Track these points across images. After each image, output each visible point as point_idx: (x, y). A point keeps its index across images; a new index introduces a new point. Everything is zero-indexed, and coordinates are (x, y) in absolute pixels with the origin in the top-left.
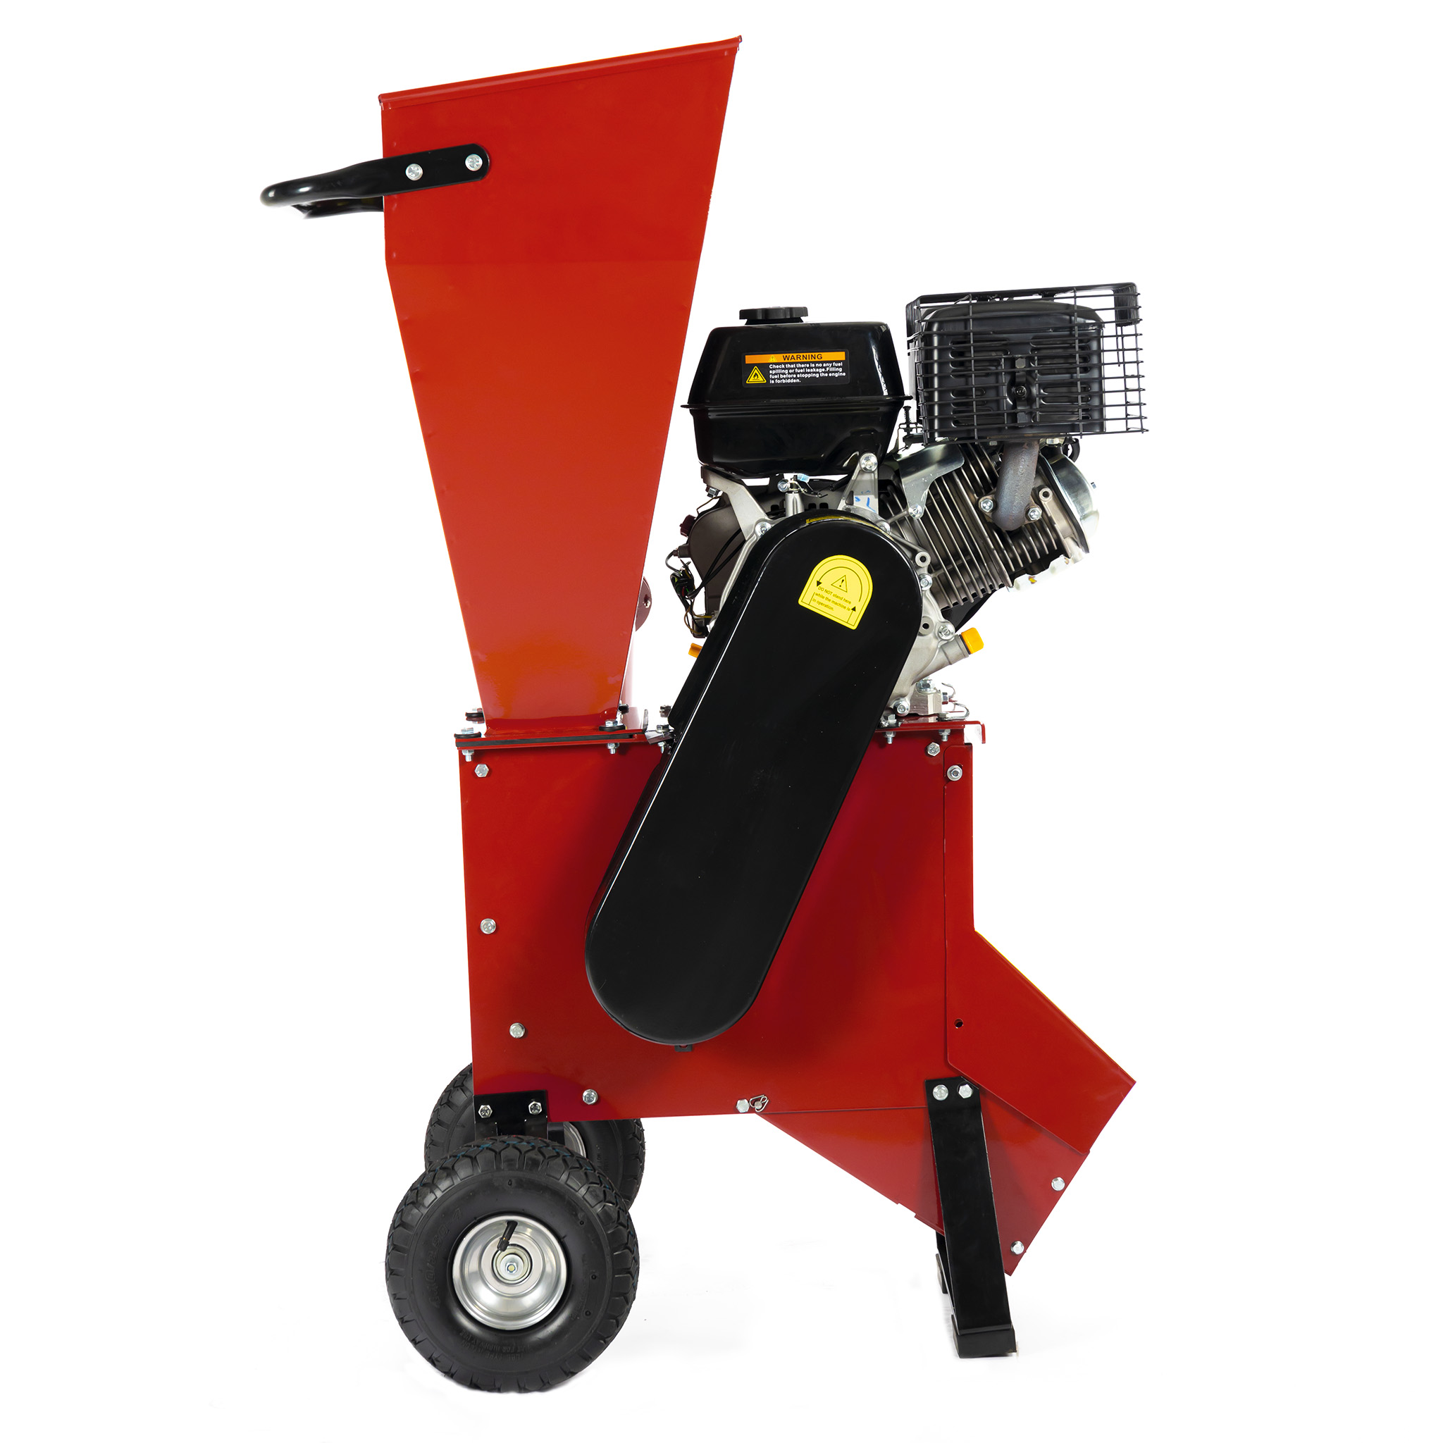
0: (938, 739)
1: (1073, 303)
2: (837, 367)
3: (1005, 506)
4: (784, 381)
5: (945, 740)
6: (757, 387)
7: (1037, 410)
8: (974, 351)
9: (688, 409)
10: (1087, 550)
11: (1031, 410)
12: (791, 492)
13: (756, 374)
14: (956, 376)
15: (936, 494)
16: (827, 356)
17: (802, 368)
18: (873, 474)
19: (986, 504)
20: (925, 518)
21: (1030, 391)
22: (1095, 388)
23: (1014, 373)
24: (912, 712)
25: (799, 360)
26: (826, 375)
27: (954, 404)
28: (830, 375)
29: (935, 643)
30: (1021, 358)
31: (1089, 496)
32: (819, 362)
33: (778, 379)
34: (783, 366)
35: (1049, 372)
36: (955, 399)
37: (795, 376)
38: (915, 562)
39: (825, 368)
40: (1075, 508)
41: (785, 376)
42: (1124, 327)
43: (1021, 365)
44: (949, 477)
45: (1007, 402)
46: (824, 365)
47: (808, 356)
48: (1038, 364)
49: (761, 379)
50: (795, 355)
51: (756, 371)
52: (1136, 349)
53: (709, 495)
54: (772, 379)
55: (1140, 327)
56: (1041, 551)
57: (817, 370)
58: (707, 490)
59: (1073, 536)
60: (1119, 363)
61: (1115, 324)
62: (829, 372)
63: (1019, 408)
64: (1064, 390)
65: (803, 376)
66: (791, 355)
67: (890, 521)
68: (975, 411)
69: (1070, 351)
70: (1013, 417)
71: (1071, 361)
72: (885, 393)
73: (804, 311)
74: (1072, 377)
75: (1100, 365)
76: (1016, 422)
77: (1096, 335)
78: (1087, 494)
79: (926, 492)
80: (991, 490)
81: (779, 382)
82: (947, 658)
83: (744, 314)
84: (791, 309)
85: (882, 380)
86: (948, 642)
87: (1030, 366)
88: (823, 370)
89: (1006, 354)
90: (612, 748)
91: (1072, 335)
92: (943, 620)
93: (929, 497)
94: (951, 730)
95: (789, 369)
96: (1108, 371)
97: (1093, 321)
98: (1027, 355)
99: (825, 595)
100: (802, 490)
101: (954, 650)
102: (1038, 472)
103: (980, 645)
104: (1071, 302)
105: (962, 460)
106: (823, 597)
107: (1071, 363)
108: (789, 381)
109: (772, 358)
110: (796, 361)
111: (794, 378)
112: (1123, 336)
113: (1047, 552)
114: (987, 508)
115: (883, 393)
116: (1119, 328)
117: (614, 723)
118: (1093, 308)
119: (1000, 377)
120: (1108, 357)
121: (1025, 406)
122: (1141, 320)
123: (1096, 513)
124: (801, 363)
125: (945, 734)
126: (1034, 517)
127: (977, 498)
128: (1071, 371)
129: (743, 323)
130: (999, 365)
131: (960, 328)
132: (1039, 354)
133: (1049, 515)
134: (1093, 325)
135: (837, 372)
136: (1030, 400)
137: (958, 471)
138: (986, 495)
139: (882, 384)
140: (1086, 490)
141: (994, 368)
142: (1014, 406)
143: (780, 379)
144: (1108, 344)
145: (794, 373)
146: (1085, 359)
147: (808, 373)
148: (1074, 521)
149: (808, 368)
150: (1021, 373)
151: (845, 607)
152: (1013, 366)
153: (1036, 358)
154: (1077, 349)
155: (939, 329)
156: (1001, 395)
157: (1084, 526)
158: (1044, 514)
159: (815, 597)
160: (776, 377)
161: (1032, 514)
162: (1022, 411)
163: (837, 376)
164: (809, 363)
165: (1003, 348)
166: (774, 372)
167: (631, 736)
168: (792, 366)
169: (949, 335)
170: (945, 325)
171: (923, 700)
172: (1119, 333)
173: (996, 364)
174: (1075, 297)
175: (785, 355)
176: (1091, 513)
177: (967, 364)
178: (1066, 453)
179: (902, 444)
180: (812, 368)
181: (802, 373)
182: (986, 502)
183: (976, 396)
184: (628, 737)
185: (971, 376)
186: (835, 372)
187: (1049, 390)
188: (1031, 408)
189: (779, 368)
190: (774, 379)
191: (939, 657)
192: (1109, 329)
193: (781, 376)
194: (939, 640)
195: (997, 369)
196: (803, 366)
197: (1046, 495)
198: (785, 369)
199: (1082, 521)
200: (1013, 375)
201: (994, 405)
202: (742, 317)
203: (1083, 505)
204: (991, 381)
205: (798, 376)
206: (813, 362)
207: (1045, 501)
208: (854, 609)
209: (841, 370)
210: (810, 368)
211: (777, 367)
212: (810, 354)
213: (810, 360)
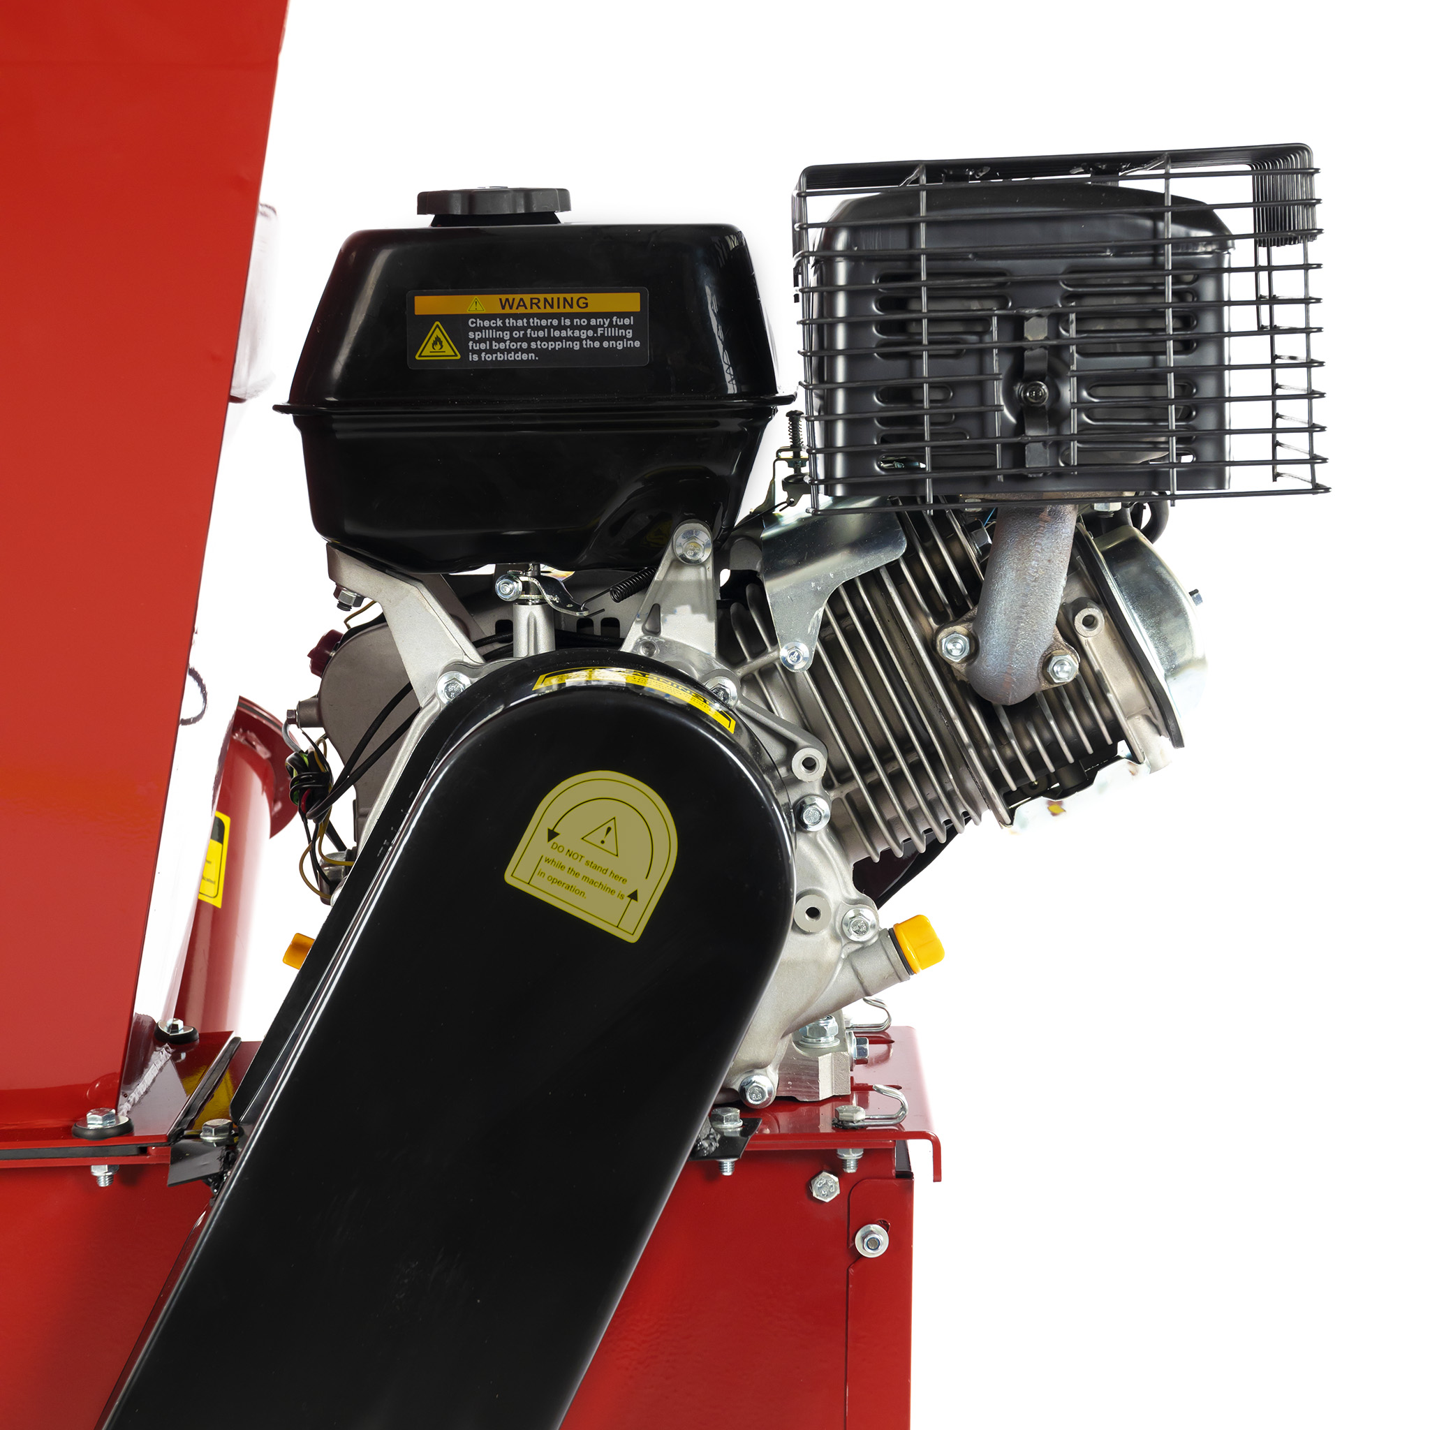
0: (837, 1167)
1: (1161, 190)
2: (620, 327)
3: (996, 651)
4: (500, 357)
5: (851, 1169)
6: (439, 370)
7: (1072, 437)
8: (929, 298)
9: (291, 416)
10: (1178, 741)
11: (1058, 438)
12: (525, 602)
13: (438, 339)
14: (884, 356)
15: (842, 616)
16: (599, 301)
17: (541, 328)
18: (702, 569)
19: (954, 646)
20: (816, 670)
21: (1056, 395)
22: (1207, 388)
23: (1022, 350)
24: (784, 1094)
25: (535, 310)
26: (597, 344)
27: (882, 421)
28: (605, 344)
29: (832, 951)
30: (1039, 316)
31: (1187, 624)
32: (580, 316)
33: (487, 351)
34: (499, 323)
35: (1101, 349)
36: (882, 410)
37: (525, 345)
38: (790, 769)
39: (595, 328)
40: (1154, 651)
41: (502, 346)
42: (1274, 249)
43: (1036, 331)
44: (872, 579)
45: (1004, 419)
46: (593, 322)
47: (557, 301)
48: (1078, 332)
49: (448, 351)
50: (527, 298)
51: (437, 331)
52: (1307, 301)
53: (342, 606)
54: (474, 352)
55: (1316, 251)
56: (1076, 747)
57: (577, 333)
58: (337, 593)
59: (1150, 714)
60: (1261, 330)
61: (1252, 241)
62: (602, 338)
63: (1031, 433)
64: (1135, 391)
65: (544, 345)
66: (518, 297)
67: (740, 672)
68: (927, 437)
69: (1153, 301)
70: (1017, 452)
71: (1153, 324)
72: (732, 389)
73: (562, 198)
74: (1155, 364)
75: (1220, 336)
76: (1023, 465)
77: (1212, 266)
78: (1181, 621)
79: (820, 613)
80: (969, 609)
81: (489, 357)
82: (862, 983)
83: (427, 202)
84: (527, 193)
85: (725, 359)
86: (864, 947)
87: (1058, 335)
88: (590, 333)
89: (1004, 307)
90: (101, 1173)
91: (1157, 266)
92: (854, 894)
93: (825, 624)
94: (865, 1151)
95: (512, 329)
96: (1236, 350)
97: (1208, 234)
98: (1052, 310)
99: (568, 862)
100: (548, 598)
101: (876, 965)
102: (1073, 568)
103: (934, 953)
104: (1156, 186)
105: (900, 545)
106: (562, 867)
107: (1154, 331)
108: (511, 357)
109: (476, 304)
110: (529, 311)
111: (523, 351)
112: (1270, 268)
113: (1090, 751)
114: (956, 653)
115: (726, 388)
116: (1262, 251)
117: (104, 1119)
118: (1208, 202)
119: (987, 359)
120: (1237, 318)
121: (1044, 427)
122: (1320, 231)
123: (1202, 661)
124: (541, 316)
125: (852, 1158)
126: (1061, 675)
127: (935, 626)
128: (1155, 348)
129: (425, 221)
130: (987, 331)
131: (896, 242)
132: (1079, 309)
133: (1096, 668)
134: (1208, 241)
135: (622, 338)
136: (1056, 415)
137: (893, 568)
138: (955, 623)
139: (725, 367)
140: (1179, 612)
141: (974, 338)
142: (1019, 429)
143: (491, 351)
144: (1238, 286)
145: (525, 339)
146: (1186, 320)
147: (555, 339)
148: (1153, 682)
149: (556, 328)
150: (1038, 352)
151: (612, 892)
152: (1019, 334)
153: (1073, 317)
154: (1169, 298)
155: (849, 246)
156: (989, 403)
157: (1174, 691)
158: (1085, 664)
159: (544, 866)
160: (483, 346)
161: (1056, 669)
162: (1036, 440)
163: (620, 347)
164: (557, 316)
165: (995, 291)
166: (478, 335)
167: (143, 1151)
168: (520, 323)
169: (872, 259)
170: (863, 235)
171: (807, 1068)
172: (1263, 262)
173: (979, 329)
174: (1167, 176)
175: (504, 297)
176: (1189, 663)
177: (913, 328)
178: (1137, 522)
179: (781, 496)
180: (565, 328)
181: (542, 339)
182: (954, 641)
183: (931, 401)
184: (135, 1151)
185: (921, 357)
186: (616, 339)
187: (1101, 391)
188: (1058, 433)
189: (490, 328)
190: (479, 352)
191: (843, 979)
192: (1242, 253)
193: (495, 345)
194: (844, 942)
195: (981, 341)
196: (544, 323)
197: (1090, 622)
198: (503, 328)
199: (1170, 680)
200: (1018, 355)
201: (971, 425)
202: (422, 209)
203: (1170, 646)
204: (966, 368)
205: (533, 345)
206: (567, 315)
207: (1088, 637)
208: (634, 896)
209: (629, 334)
210: (560, 328)
211: (487, 323)
212: (562, 296)
213: (561, 310)
